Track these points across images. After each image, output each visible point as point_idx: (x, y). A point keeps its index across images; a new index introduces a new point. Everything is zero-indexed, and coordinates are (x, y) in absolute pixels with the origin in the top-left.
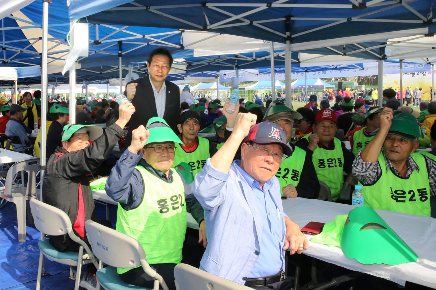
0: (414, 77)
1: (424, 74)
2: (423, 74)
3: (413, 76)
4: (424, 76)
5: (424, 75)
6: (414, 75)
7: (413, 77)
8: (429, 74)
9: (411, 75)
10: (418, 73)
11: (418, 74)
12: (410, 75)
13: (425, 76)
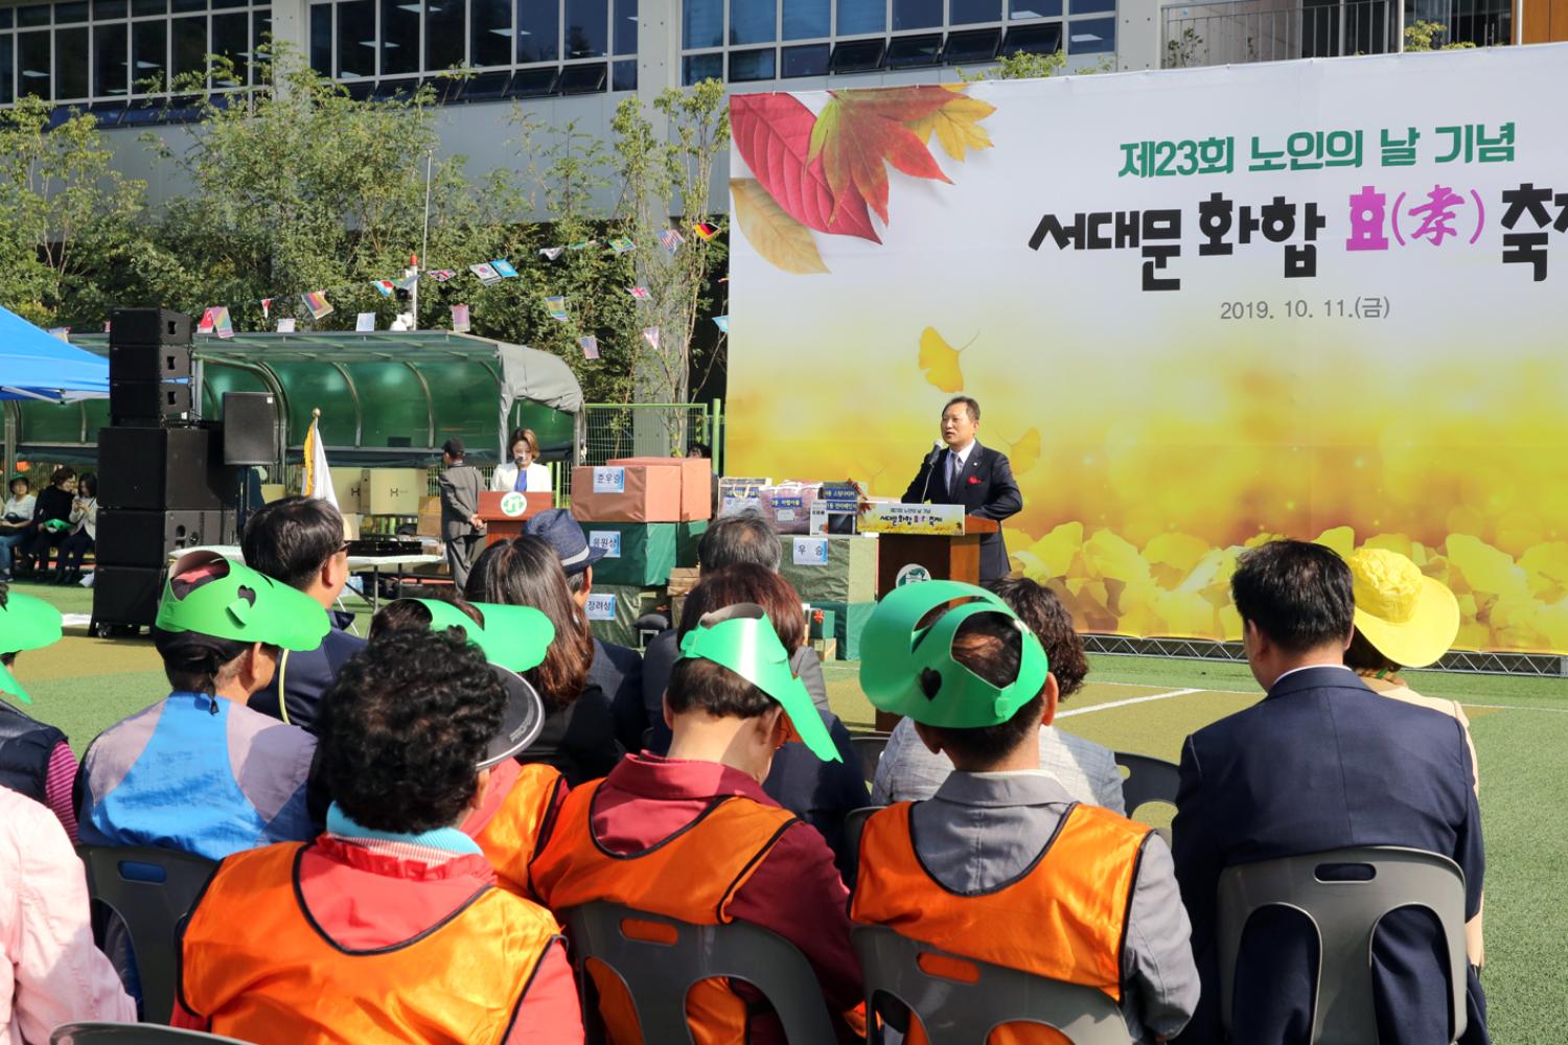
0: (1173, 285)
1: (1298, 239)
2: (1280, 247)
3: (1158, 274)
4: (1291, 271)
5: (1291, 252)
6: (1162, 255)
7: (1150, 284)
8: (1354, 244)
9: (1132, 259)
10: (1215, 234)
11: (1215, 249)
12: (1111, 252)
13: (1310, 271)
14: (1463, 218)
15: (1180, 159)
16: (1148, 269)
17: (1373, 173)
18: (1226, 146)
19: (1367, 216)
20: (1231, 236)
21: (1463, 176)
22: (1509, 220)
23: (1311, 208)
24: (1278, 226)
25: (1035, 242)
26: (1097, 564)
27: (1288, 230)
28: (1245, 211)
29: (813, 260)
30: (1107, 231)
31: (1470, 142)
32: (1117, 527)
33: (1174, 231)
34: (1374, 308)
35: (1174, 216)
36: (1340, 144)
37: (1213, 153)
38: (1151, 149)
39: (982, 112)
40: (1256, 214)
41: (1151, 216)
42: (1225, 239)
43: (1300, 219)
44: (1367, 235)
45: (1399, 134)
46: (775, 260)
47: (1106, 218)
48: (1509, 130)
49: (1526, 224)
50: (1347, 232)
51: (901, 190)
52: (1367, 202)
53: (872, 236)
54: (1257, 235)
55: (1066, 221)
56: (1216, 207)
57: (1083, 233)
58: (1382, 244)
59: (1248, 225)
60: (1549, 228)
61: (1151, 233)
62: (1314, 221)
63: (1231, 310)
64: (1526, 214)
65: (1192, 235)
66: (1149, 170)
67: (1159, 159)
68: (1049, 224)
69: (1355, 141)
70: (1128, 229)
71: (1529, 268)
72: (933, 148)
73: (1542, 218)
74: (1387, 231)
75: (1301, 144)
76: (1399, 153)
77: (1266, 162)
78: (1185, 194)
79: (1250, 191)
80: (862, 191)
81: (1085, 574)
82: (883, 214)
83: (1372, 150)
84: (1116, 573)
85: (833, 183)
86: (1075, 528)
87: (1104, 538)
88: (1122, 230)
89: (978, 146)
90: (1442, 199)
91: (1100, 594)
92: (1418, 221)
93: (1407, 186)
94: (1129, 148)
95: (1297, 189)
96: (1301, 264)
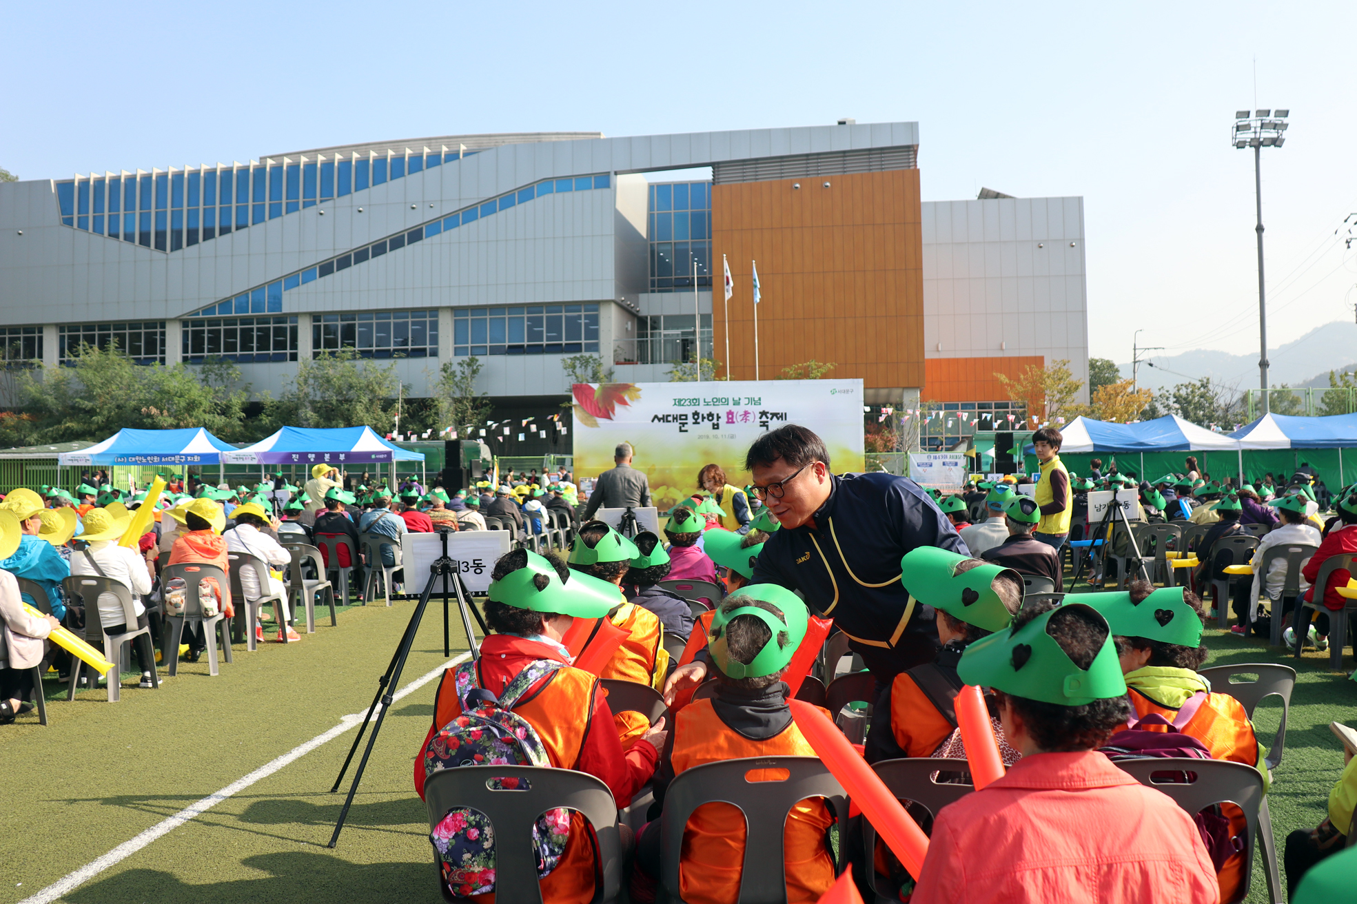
0: (686, 431)
1: (715, 421)
2: (711, 423)
3: (683, 429)
4: (714, 428)
5: (714, 425)
6: (684, 424)
7: (681, 431)
8: (728, 422)
9: (676, 425)
10: (696, 420)
11: (696, 423)
12: (672, 424)
13: (718, 428)
14: (751, 417)
15: (687, 403)
16: (680, 428)
17: (731, 407)
18: (697, 400)
19: (730, 416)
20: (700, 420)
21: (750, 408)
22: (761, 418)
23: (718, 415)
24: (710, 418)
25: (653, 421)
26: (670, 495)
27: (713, 419)
28: (703, 415)
29: (596, 425)
30: (670, 419)
31: (752, 401)
32: (675, 486)
33: (686, 419)
34: (732, 437)
35: (686, 416)
36: (724, 400)
37: (695, 401)
38: (680, 400)
39: (639, 390)
40: (705, 415)
41: (681, 416)
42: (698, 421)
43: (715, 417)
44: (730, 420)
45: (736, 399)
46: (586, 424)
47: (670, 416)
48: (760, 399)
49: (764, 419)
50: (726, 420)
51: (618, 408)
52: (730, 413)
53: (610, 418)
54: (706, 420)
55: (660, 416)
56: (696, 414)
57: (665, 419)
58: (733, 422)
59: (703, 418)
60: (769, 420)
61: (681, 419)
62: (718, 417)
63: (700, 437)
64: (764, 417)
65: (690, 420)
66: (680, 405)
67: (682, 403)
68: (656, 417)
69: (727, 400)
70: (675, 418)
71: (765, 428)
72: (626, 398)
73: (767, 418)
74: (735, 420)
75: (715, 400)
76: (737, 403)
77: (707, 404)
78: (689, 411)
79: (704, 410)
80: (608, 408)
81: (667, 498)
82: (614, 414)
83: (731, 402)
84: (675, 497)
85: (600, 406)
86: (665, 487)
87: (672, 489)
88: (674, 419)
89: (638, 398)
90: (746, 413)
91: (671, 502)
92: (741, 418)
93: (738, 410)
94: (675, 400)
95: (715, 410)
96: (716, 427)
